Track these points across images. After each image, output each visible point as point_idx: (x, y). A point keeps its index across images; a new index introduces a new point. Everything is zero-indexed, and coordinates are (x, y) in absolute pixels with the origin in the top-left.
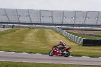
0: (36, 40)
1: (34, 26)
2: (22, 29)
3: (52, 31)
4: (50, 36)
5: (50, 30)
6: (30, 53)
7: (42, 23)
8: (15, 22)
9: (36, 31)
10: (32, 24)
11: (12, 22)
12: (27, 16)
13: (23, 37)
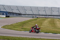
0: (49, 25)
1: (48, 16)
2: (41, 19)
3: (58, 19)
4: (58, 22)
5: (57, 19)
6: (45, 33)
7: (53, 15)
8: (36, 14)
9: (49, 19)
10: (47, 15)
11: (35, 14)
12: (44, 11)
13: (41, 23)
